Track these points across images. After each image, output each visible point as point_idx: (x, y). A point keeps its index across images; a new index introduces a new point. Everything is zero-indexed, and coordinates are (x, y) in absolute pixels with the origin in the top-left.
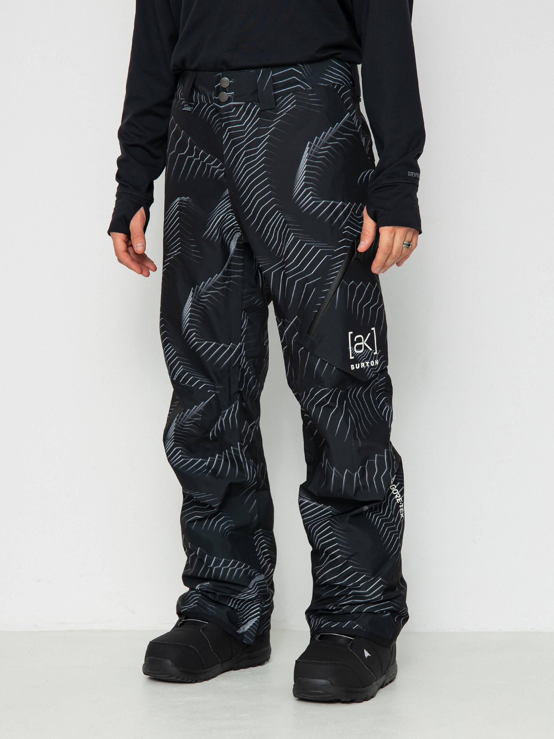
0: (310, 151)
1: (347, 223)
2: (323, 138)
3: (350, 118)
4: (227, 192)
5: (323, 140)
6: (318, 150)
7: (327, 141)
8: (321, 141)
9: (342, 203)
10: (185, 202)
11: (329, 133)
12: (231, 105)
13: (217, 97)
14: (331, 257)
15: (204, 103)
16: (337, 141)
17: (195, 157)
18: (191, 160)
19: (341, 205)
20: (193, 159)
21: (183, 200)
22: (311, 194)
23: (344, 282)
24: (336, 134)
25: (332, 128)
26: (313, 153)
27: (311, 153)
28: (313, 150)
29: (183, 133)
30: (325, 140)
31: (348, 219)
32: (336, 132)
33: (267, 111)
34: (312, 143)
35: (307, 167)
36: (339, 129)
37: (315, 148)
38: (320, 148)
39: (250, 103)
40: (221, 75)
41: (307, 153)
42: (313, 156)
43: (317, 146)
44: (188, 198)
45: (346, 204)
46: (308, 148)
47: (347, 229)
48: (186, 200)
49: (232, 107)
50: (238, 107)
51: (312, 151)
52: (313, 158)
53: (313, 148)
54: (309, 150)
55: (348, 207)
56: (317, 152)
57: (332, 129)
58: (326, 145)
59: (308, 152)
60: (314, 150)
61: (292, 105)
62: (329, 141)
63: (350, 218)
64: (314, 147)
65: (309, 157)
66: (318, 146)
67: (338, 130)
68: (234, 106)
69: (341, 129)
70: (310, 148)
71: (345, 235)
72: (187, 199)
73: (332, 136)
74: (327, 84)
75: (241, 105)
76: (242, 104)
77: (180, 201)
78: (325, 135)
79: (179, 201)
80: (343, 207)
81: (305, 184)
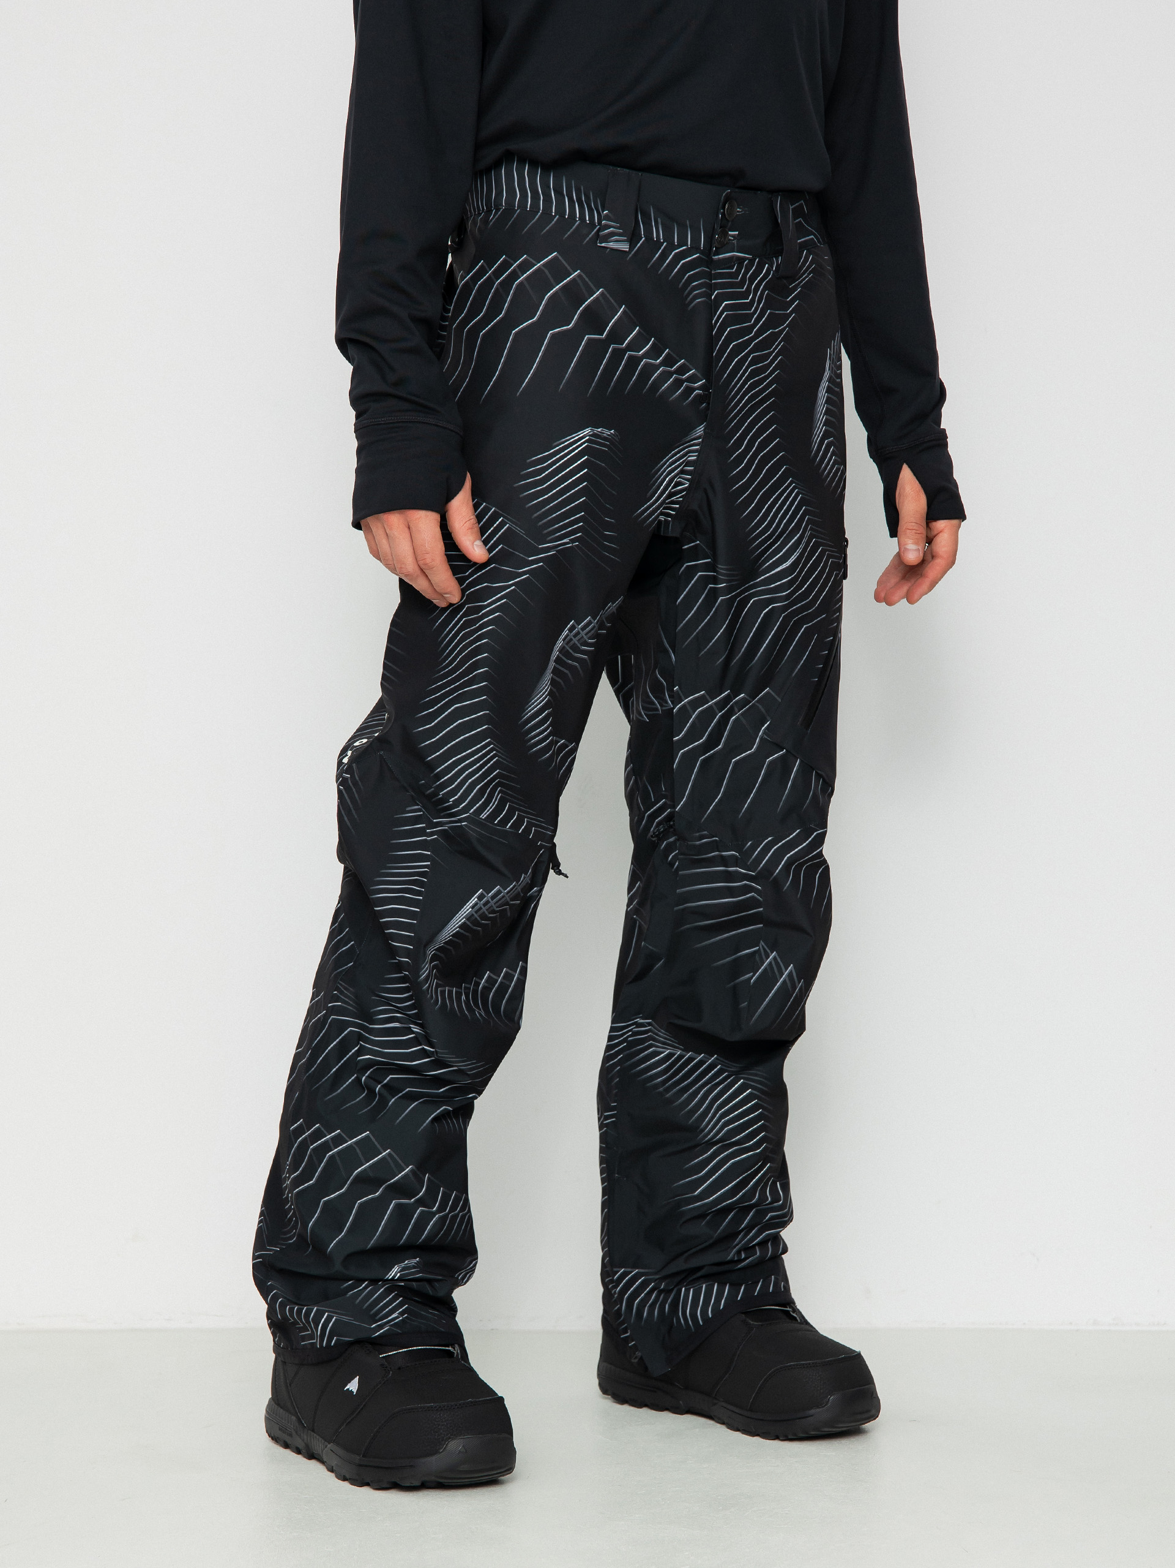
48: (608, 435)
72: (611, 433)
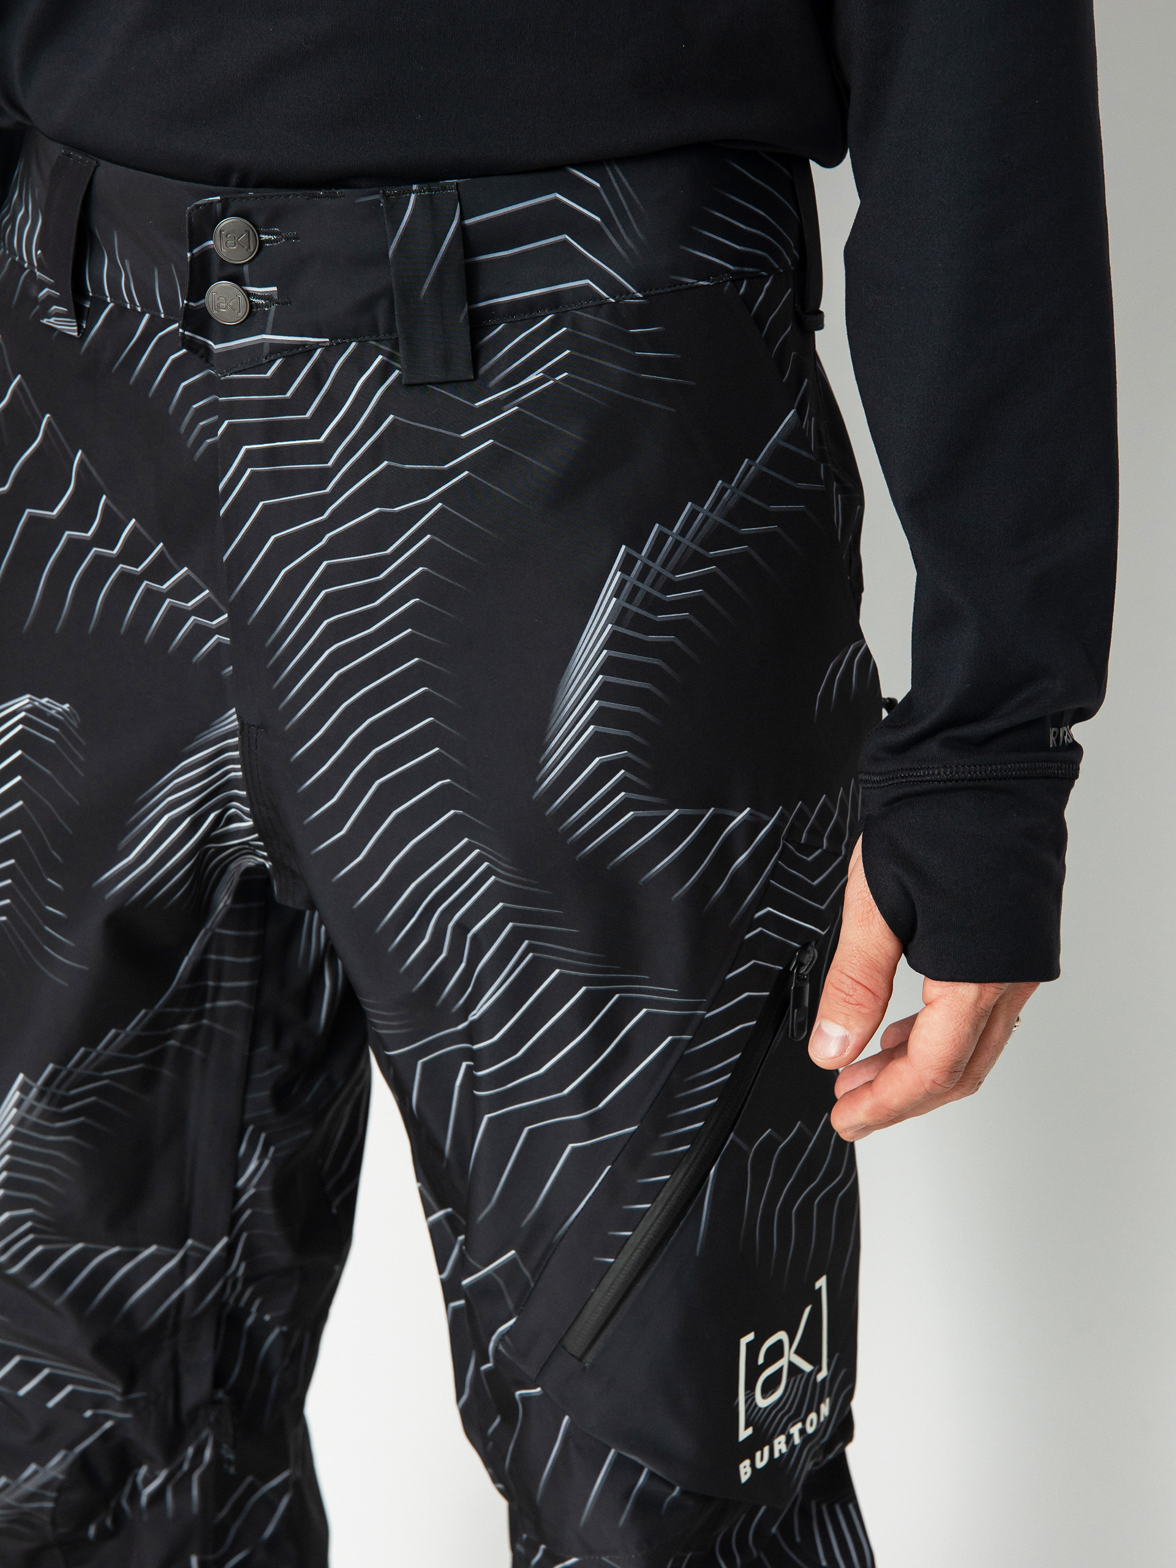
0: (628, 587)
1: (766, 897)
2: (683, 532)
3: (796, 434)
4: (231, 720)
5: (686, 541)
6: (660, 583)
7: (701, 545)
8: (677, 544)
9: (749, 814)
10: (52, 720)
11: (712, 509)
12: (260, 345)
13: (194, 302)
14: (691, 1044)
15: (134, 309)
16: (740, 540)
17: (97, 541)
18: (78, 549)
19: (744, 822)
20: (87, 545)
21: (44, 712)
22: (624, 779)
23: (739, 1141)
24: (741, 513)
25: (726, 485)
26: (640, 596)
27: (630, 600)
28: (639, 584)
29: (49, 424)
30: (692, 541)
31: (772, 875)
32: (742, 500)
33: (431, 387)
34: (635, 554)
35: (609, 660)
36: (752, 489)
37: (650, 579)
38: (670, 576)
39: (353, 344)
40: (219, 206)
41: (614, 600)
42: (640, 611)
43: (656, 566)
44: (66, 706)
45: (765, 817)
46: (619, 573)
47: (761, 921)
49: (266, 351)
50: (295, 355)
51: (635, 590)
52: (638, 623)
53: (642, 577)
54: (622, 583)
55: (774, 825)
56: (659, 595)
57: (723, 490)
58: (696, 561)
59: (617, 594)
60: (645, 587)
61: (552, 372)
62: (709, 543)
63: (776, 872)
64: (646, 569)
65: (619, 617)
66: (664, 566)
67: (747, 491)
68: (277, 349)
69: (760, 485)
70: (626, 577)
71: (758, 948)
73: (725, 519)
74: (708, 280)
75: (309, 350)
76: (317, 346)
77: (34, 710)
78: (693, 514)
79: (26, 711)
80: (751, 827)
81: (595, 735)
